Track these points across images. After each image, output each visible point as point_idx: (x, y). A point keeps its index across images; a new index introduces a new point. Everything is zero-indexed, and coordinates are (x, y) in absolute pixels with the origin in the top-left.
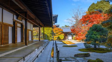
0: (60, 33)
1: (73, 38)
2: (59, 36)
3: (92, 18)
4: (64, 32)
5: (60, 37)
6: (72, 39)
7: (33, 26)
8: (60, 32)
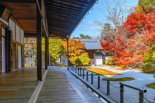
0: (79, 51)
1: (106, 62)
2: (80, 57)
3: (150, 20)
4: (87, 48)
5: (81, 60)
6: (104, 63)
7: (24, 33)
8: (80, 48)
